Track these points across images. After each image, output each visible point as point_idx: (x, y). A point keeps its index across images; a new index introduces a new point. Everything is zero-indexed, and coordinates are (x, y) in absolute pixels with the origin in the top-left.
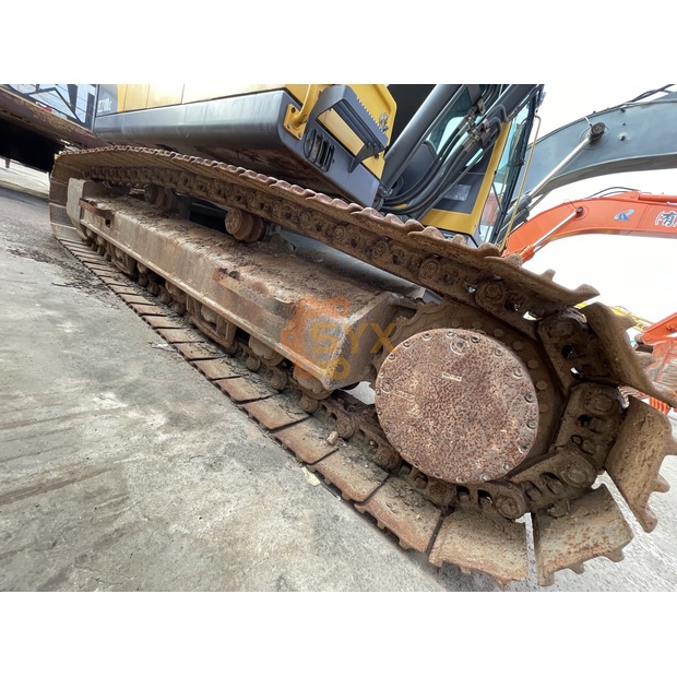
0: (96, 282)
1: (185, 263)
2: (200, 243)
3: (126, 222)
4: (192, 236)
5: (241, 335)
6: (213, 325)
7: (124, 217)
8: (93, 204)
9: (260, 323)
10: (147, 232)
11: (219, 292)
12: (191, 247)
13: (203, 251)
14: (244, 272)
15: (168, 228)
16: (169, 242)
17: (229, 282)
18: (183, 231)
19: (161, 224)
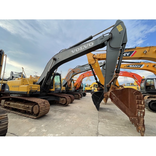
0: (8, 112)
1: (19, 106)
2: (21, 104)
3: (12, 104)
4: (20, 103)
5: (25, 111)
6: (23, 111)
7: (11, 103)
8: (7, 103)
9: (26, 109)
10: (15, 104)
11: (23, 108)
12: (20, 105)
13: (21, 105)
14: (25, 106)
15: (17, 103)
16: (17, 105)
17: (23, 107)
18: (19, 103)
19: (16, 103)
